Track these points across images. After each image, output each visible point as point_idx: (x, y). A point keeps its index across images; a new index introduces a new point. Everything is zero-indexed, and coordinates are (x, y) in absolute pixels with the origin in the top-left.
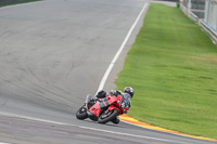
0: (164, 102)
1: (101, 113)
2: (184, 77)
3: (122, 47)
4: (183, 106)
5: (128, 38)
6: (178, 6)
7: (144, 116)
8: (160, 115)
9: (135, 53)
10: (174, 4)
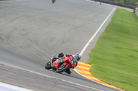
0: (118, 70)
1: (59, 66)
2: (132, 56)
3: (96, 33)
4: (130, 74)
5: (101, 28)
6: (135, 12)
7: (104, 78)
8: (114, 78)
9: (104, 38)
10: (132, 10)
